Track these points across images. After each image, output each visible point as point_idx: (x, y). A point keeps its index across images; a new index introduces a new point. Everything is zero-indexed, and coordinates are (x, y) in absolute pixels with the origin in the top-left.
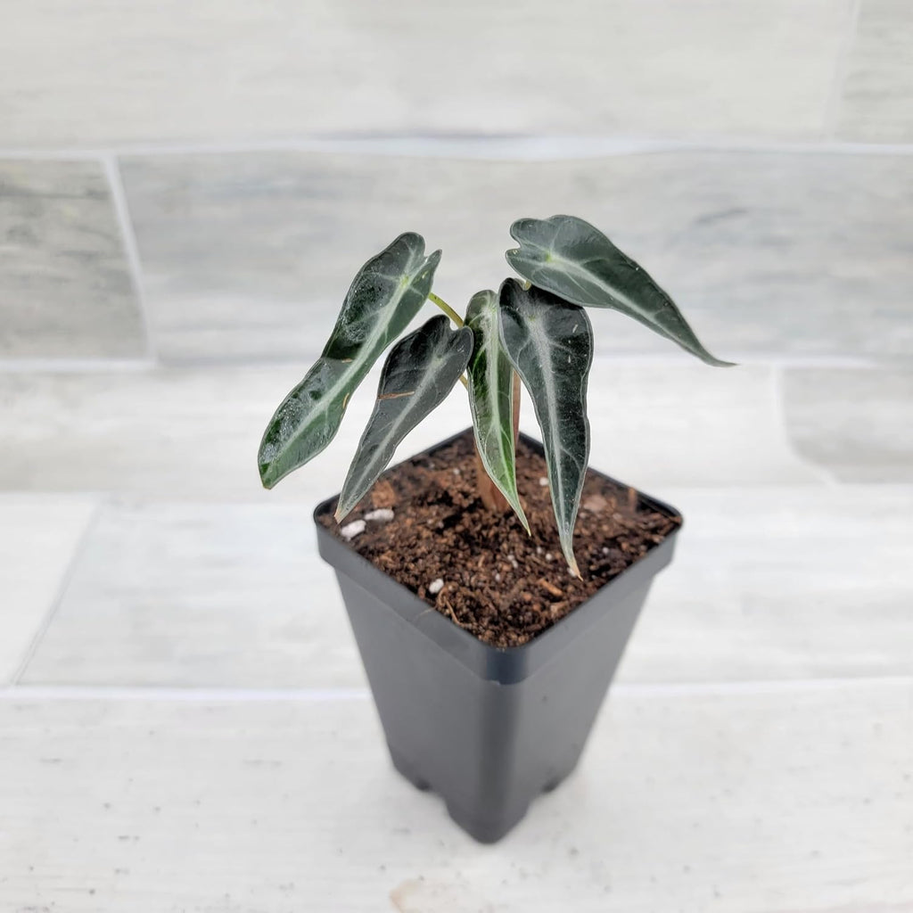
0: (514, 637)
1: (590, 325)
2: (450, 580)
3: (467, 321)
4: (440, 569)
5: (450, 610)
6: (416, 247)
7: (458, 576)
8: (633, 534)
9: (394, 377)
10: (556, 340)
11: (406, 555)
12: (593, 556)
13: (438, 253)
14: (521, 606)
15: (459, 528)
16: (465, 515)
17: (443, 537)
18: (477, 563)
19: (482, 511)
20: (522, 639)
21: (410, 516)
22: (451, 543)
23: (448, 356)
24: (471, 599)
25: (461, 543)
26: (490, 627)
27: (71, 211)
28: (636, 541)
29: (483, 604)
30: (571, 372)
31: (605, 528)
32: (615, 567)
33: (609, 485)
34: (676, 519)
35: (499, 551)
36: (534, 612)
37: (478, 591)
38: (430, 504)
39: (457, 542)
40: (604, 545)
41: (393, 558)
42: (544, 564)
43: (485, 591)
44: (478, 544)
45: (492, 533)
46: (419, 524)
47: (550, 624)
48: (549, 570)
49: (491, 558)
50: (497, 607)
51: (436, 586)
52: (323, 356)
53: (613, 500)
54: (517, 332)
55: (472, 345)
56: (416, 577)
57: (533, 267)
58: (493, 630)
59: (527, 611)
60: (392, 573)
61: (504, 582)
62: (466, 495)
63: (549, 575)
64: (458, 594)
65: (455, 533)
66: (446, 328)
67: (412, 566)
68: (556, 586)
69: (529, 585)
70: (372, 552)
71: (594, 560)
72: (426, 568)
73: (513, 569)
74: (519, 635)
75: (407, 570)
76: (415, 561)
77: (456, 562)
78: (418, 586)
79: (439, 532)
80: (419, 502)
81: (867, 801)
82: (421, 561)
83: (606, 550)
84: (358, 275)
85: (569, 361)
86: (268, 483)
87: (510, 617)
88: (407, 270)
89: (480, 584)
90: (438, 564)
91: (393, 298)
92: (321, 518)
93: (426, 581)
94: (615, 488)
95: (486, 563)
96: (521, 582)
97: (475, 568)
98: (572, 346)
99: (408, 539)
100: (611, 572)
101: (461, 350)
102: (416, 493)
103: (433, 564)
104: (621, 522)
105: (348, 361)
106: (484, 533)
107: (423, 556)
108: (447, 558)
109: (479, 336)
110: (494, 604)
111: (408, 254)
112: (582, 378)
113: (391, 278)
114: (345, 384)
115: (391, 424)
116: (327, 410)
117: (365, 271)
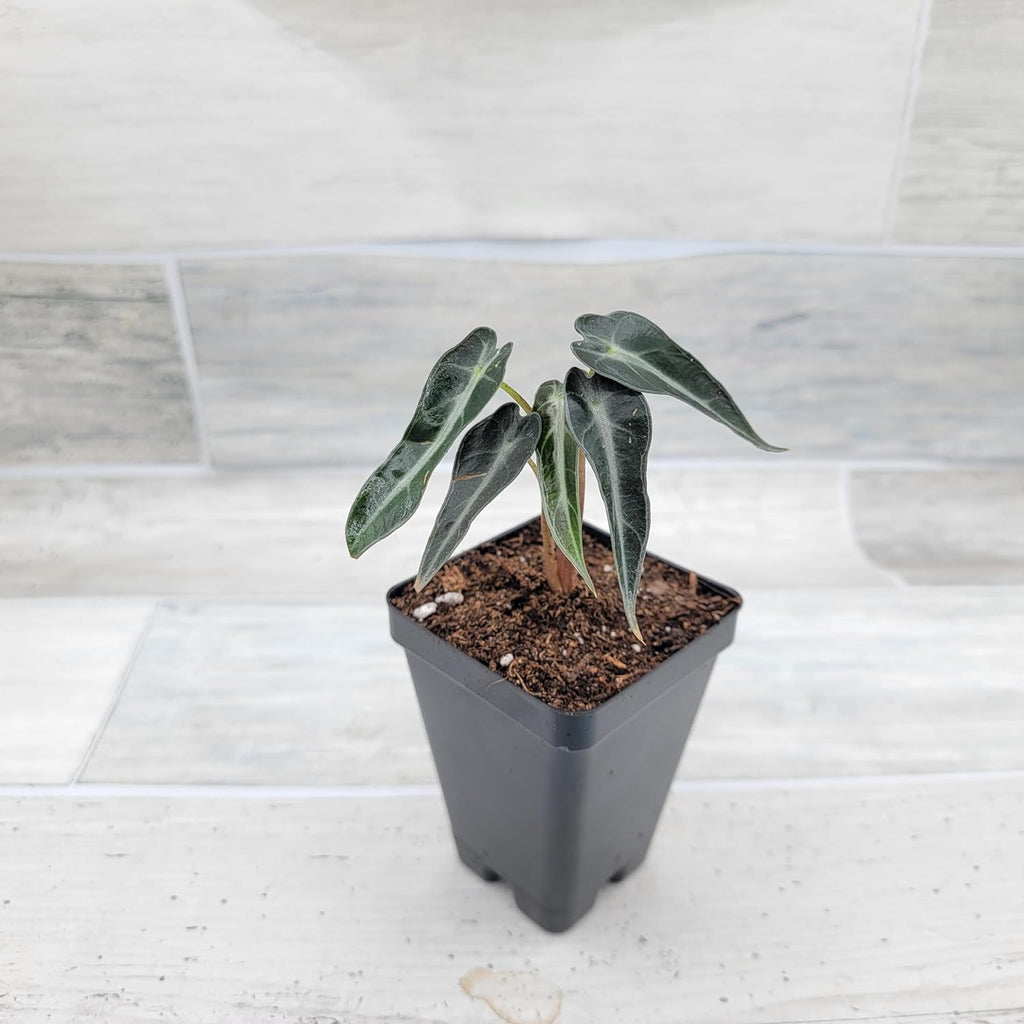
0: (581, 705)
1: (648, 409)
2: (519, 655)
3: (535, 408)
4: (510, 646)
6: (489, 340)
7: (527, 651)
8: (694, 614)
9: (467, 461)
10: (617, 423)
12: (655, 634)
13: (509, 345)
14: (588, 678)
15: (527, 609)
16: (533, 596)
17: (511, 617)
18: (545, 641)
19: (548, 593)
20: (589, 707)
21: (479, 599)
22: (519, 622)
23: (518, 440)
24: (540, 671)
25: (529, 623)
26: (559, 697)
27: (128, 315)
28: (697, 621)
29: (552, 676)
30: (632, 451)
31: (667, 609)
32: (677, 644)
33: (671, 570)
34: (735, 600)
35: (565, 629)
36: (600, 682)
37: (547, 665)
38: (498, 589)
39: (525, 622)
40: (667, 625)
41: (464, 635)
42: (608, 641)
43: (553, 665)
44: (545, 623)
45: (558, 612)
46: (487, 606)
47: (615, 692)
48: (614, 646)
49: (558, 635)
50: (565, 679)
51: (506, 660)
52: (404, 438)
53: (675, 585)
54: (582, 415)
55: (540, 429)
56: (487, 652)
57: (595, 357)
58: (561, 699)
59: (593, 682)
60: (464, 649)
61: (571, 657)
62: (533, 579)
63: (614, 651)
64: (528, 666)
65: (523, 613)
66: (515, 415)
67: (482, 643)
68: (621, 660)
69: (595, 659)
70: (443, 631)
71: (657, 637)
72: (497, 644)
73: (579, 644)
74: (586, 704)
75: (478, 646)
76: (485, 638)
77: (524, 639)
78: (489, 660)
79: (508, 613)
80: (487, 587)
81: (936, 891)
82: (491, 638)
83: (668, 629)
84: (436, 366)
86: (355, 552)
87: (577, 688)
88: (480, 361)
89: (548, 659)
90: (507, 640)
91: (467, 387)
92: (394, 601)
93: (497, 655)
94: (677, 573)
95: (553, 640)
96: (588, 658)
97: (543, 645)
98: (632, 428)
99: (478, 619)
100: (673, 648)
101: (530, 434)
102: (483, 578)
103: (503, 641)
104: (683, 603)
105: (427, 443)
106: (551, 612)
107: (493, 634)
108: (516, 636)
109: (546, 422)
110: (562, 677)
111: (482, 347)
112: (642, 456)
113: (466, 368)
114: (425, 463)
115: (465, 503)
116: (408, 486)
117: (442, 362)
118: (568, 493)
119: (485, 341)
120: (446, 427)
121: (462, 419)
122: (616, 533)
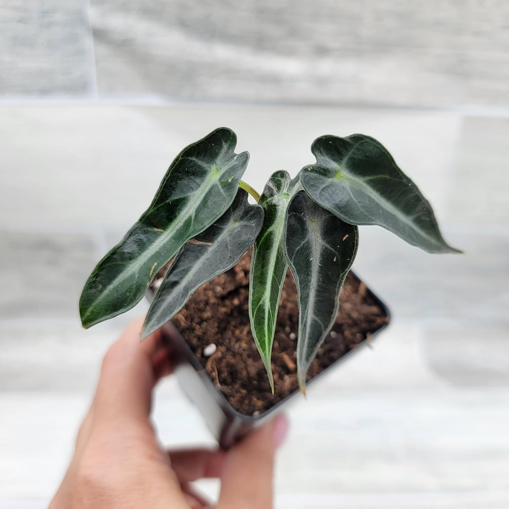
0: (255, 399)
2: (221, 345)
4: (217, 333)
5: (215, 374)
6: (229, 142)
7: (228, 341)
8: (355, 323)
10: (328, 242)
11: (196, 316)
15: (236, 302)
16: (242, 291)
17: (224, 306)
18: (242, 332)
20: (260, 403)
22: (229, 312)
23: (243, 223)
24: (232, 365)
25: (235, 314)
26: (240, 390)
28: (355, 330)
29: (239, 369)
32: (336, 350)
34: (386, 320)
37: (238, 358)
39: (232, 311)
41: (186, 318)
42: (288, 340)
43: (243, 358)
46: (210, 289)
48: (290, 346)
50: (248, 373)
51: (210, 349)
52: (139, 222)
53: (348, 288)
55: (262, 224)
56: (199, 338)
63: (290, 350)
64: (224, 360)
65: (233, 305)
66: (245, 200)
67: (197, 327)
68: (293, 360)
69: (274, 356)
72: (208, 330)
75: (194, 330)
76: (200, 323)
77: (228, 329)
78: (197, 347)
79: (222, 300)
82: (205, 323)
83: (333, 334)
85: (335, 260)
86: (88, 321)
87: (255, 382)
88: (219, 160)
89: (241, 351)
90: (216, 329)
91: (203, 185)
93: (205, 342)
97: (241, 336)
98: (340, 250)
99: (200, 303)
101: (253, 223)
103: (212, 328)
104: (349, 311)
105: (160, 230)
107: (206, 320)
108: (223, 325)
109: (270, 214)
110: (247, 371)
111: (221, 146)
112: (342, 274)
113: (204, 165)
114: (155, 251)
115: (190, 267)
116: (137, 272)
117: (182, 156)
118: (270, 298)
119: (225, 142)
120: (178, 221)
121: (192, 220)
122: (305, 325)
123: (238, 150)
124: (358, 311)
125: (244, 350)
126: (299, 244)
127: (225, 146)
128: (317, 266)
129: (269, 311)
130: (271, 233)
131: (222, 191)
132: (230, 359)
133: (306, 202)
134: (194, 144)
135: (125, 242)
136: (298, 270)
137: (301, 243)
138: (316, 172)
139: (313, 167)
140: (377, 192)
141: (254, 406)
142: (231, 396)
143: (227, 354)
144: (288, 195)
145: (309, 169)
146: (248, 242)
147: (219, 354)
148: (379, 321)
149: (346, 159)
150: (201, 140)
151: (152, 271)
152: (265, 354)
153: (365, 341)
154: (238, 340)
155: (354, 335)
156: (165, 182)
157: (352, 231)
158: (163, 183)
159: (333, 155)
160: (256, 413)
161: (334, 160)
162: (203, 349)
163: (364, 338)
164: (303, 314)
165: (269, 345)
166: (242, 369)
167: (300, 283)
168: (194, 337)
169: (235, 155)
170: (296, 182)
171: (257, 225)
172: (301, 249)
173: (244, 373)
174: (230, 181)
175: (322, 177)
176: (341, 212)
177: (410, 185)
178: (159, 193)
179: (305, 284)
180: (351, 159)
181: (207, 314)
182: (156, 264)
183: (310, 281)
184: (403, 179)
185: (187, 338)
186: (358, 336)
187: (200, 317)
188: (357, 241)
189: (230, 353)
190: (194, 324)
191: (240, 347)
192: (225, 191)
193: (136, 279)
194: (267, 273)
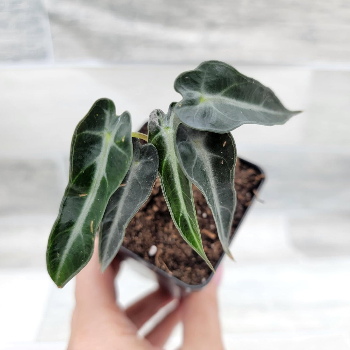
2: (159, 244)
5: (164, 266)
6: (109, 108)
7: (162, 238)
8: (242, 187)
11: (132, 231)
16: (157, 199)
20: (203, 272)
22: (153, 218)
24: (173, 255)
25: (159, 217)
37: (175, 247)
48: (207, 223)
51: (153, 250)
55: (158, 158)
56: (142, 246)
64: (166, 254)
67: (136, 238)
72: (145, 238)
76: (137, 235)
78: (143, 252)
79: (145, 211)
85: (222, 163)
87: (194, 259)
88: (106, 126)
89: (174, 241)
90: (150, 234)
91: (103, 150)
93: (147, 247)
101: (151, 159)
103: (147, 235)
111: (105, 114)
112: (231, 171)
113: (97, 133)
114: (87, 213)
115: (116, 207)
116: (81, 233)
117: (77, 133)
118: (187, 209)
119: (107, 109)
120: (95, 183)
121: (106, 179)
122: (217, 216)
123: (119, 112)
124: (240, 178)
125: (176, 240)
126: (193, 162)
127: (107, 113)
128: (211, 173)
129: (190, 219)
130: (167, 162)
131: (120, 150)
132: (170, 251)
133: (186, 130)
134: (82, 120)
135: (61, 215)
136: (199, 182)
137: (194, 162)
138: (186, 105)
139: (182, 103)
140: (233, 99)
141: (200, 276)
142: (181, 276)
143: (166, 248)
144: (168, 127)
145: (180, 106)
146: (153, 175)
147: (161, 251)
148: (257, 178)
149: (203, 85)
150: (86, 115)
151: (92, 229)
152: (199, 250)
153: (254, 197)
154: (169, 234)
155: (245, 195)
156: (73, 159)
157: (227, 137)
158: (71, 160)
159: (192, 87)
160: (204, 280)
161: (195, 90)
162: (148, 252)
163: (253, 195)
164: (214, 209)
165: (200, 243)
166: (181, 254)
167: (204, 190)
168: (138, 246)
169: (118, 117)
170: (170, 115)
171: (155, 159)
172: (196, 166)
173: (183, 256)
174: (123, 140)
175: (191, 107)
176: (216, 127)
177: (253, 82)
178: (71, 169)
179: (207, 188)
180: (207, 83)
181: (139, 226)
182: (92, 222)
183: (210, 185)
184: (247, 81)
185: (133, 249)
186: (248, 195)
187: (135, 231)
188: (234, 143)
189: (168, 246)
190: (134, 237)
191: (172, 239)
192: (123, 150)
193: (83, 239)
194: (177, 192)
